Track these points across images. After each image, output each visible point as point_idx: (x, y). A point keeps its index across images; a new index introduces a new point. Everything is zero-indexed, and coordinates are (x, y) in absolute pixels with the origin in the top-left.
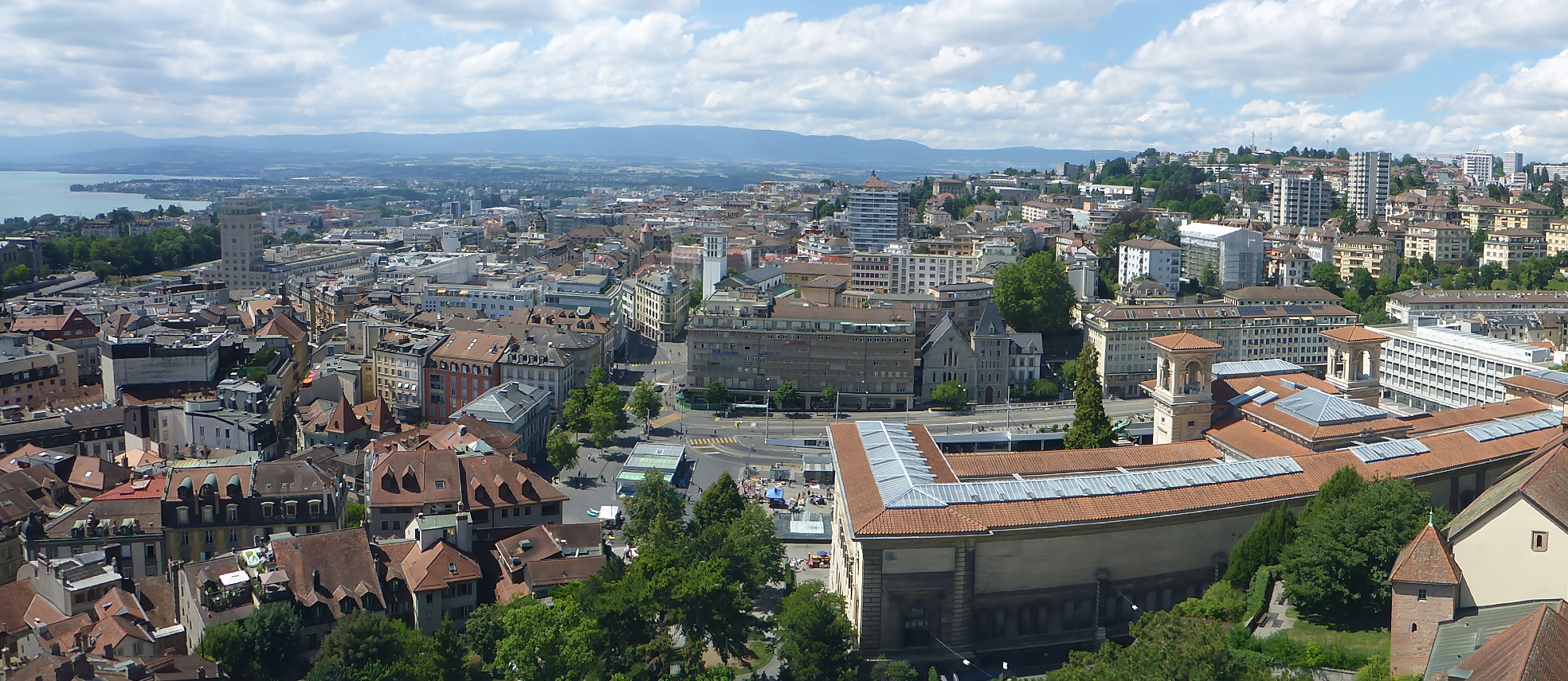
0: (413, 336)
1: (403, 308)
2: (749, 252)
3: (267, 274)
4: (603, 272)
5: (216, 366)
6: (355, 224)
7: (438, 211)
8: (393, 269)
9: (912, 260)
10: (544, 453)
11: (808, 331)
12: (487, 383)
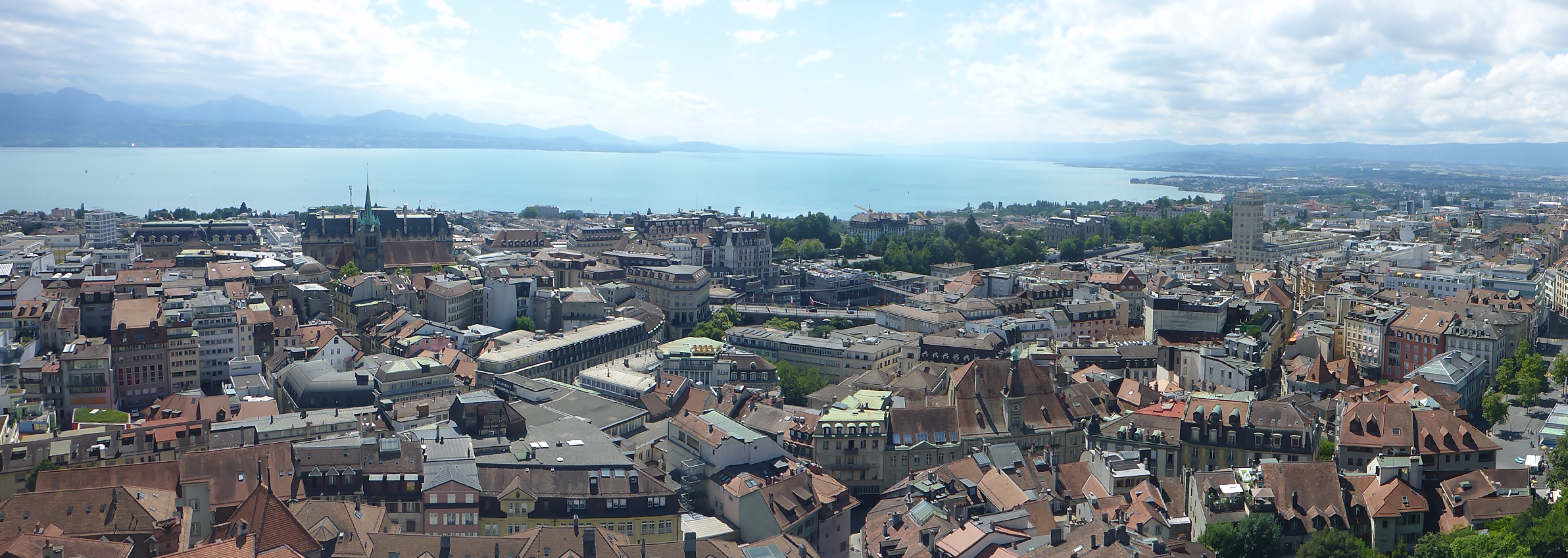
0: (1378, 309)
1: (1369, 286)
3: (1265, 252)
4: (1529, 262)
5: (1225, 321)
6: (1331, 216)
7: (1396, 207)
8: (1362, 254)
10: (1480, 410)
12: (1434, 350)
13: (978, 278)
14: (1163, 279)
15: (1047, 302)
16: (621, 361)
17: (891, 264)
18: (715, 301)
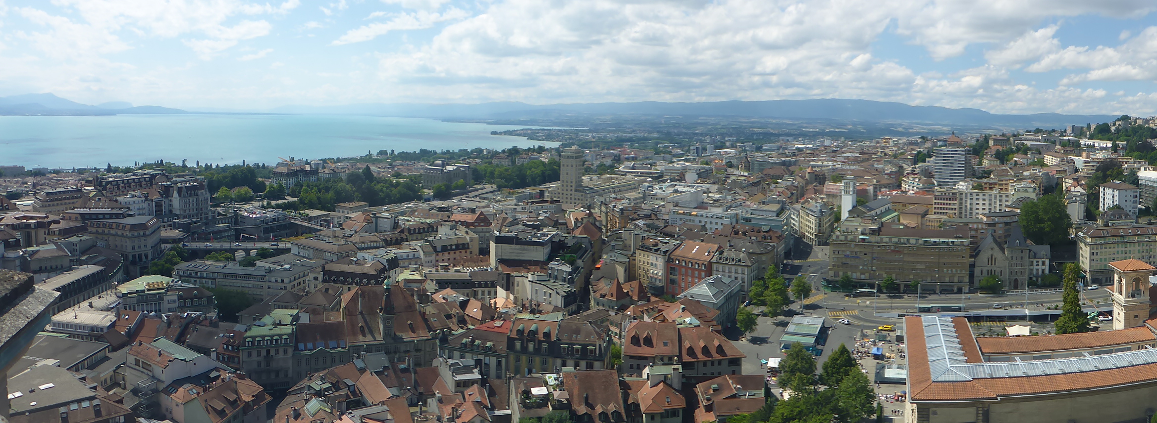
0: (661, 242)
1: (657, 223)
2: (871, 188)
3: (583, 194)
4: (778, 202)
5: (549, 253)
8: (655, 194)
9: (971, 194)
10: (734, 323)
11: (902, 244)
12: (703, 274)
13: (368, 218)
14: (505, 219)
15: (419, 236)
16: (85, 304)
17: (305, 204)
18: (165, 241)
